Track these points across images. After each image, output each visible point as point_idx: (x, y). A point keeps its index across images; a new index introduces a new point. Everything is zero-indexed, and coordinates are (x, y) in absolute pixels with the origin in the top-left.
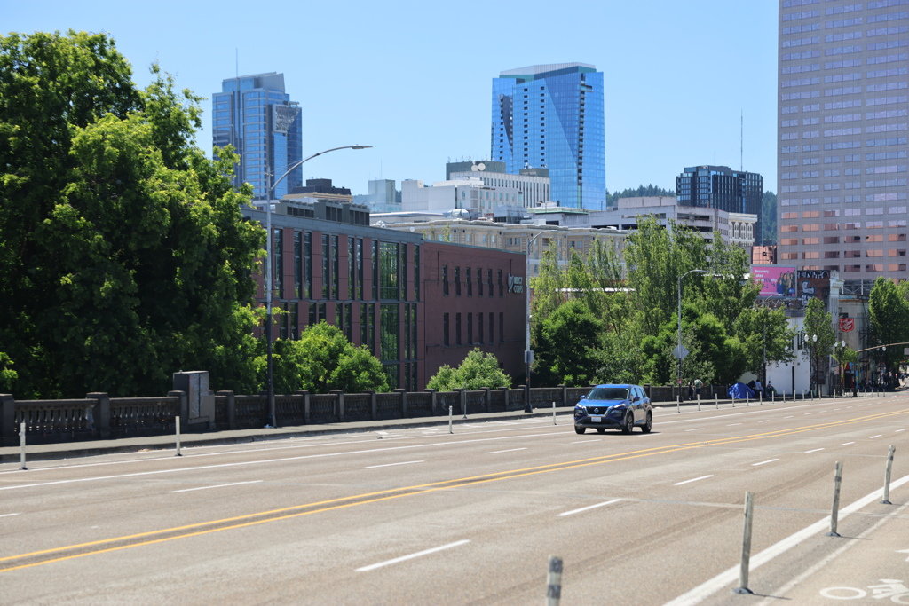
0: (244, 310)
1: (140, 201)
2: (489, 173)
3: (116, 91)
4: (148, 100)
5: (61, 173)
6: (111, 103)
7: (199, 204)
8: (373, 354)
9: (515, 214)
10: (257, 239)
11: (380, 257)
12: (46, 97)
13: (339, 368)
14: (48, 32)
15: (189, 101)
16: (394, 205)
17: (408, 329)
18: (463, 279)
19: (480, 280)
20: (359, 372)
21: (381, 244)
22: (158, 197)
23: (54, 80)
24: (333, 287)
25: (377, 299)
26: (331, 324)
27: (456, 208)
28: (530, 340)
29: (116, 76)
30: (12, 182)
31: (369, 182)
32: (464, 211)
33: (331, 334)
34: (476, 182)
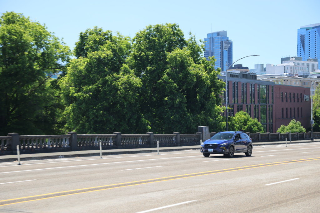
0: (219, 107)
1: (187, 74)
2: (296, 61)
3: (179, 41)
4: (188, 43)
5: (164, 66)
6: (177, 45)
7: (204, 75)
8: (258, 121)
9: (306, 75)
10: (222, 85)
11: (260, 90)
12: (159, 44)
13: (247, 126)
14: (160, 24)
15: (201, 43)
16: (263, 72)
17: (270, 113)
18: (288, 96)
19: (294, 97)
20: (254, 127)
21: (260, 85)
22: (193, 72)
23: (162, 38)
24: (245, 100)
25: (259, 103)
26: (245, 111)
27: (285, 73)
28: (312, 117)
29: (179, 36)
30: (150, 70)
31: (255, 65)
32: (288, 74)
33: (245, 115)
34: (292, 64)
